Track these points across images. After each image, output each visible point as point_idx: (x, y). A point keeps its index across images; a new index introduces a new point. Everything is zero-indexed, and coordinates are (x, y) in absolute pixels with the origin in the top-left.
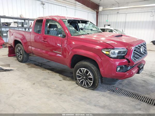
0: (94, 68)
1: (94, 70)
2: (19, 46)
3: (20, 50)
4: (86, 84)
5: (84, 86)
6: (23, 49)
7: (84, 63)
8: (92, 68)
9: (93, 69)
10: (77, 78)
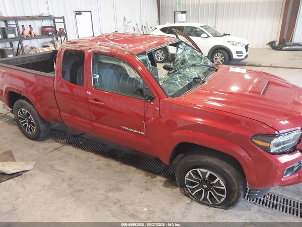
0: (229, 170)
1: (231, 175)
2: (22, 106)
3: (28, 115)
4: (208, 197)
5: (203, 200)
6: (35, 112)
7: (205, 160)
8: (226, 170)
9: (228, 172)
10: (187, 186)
